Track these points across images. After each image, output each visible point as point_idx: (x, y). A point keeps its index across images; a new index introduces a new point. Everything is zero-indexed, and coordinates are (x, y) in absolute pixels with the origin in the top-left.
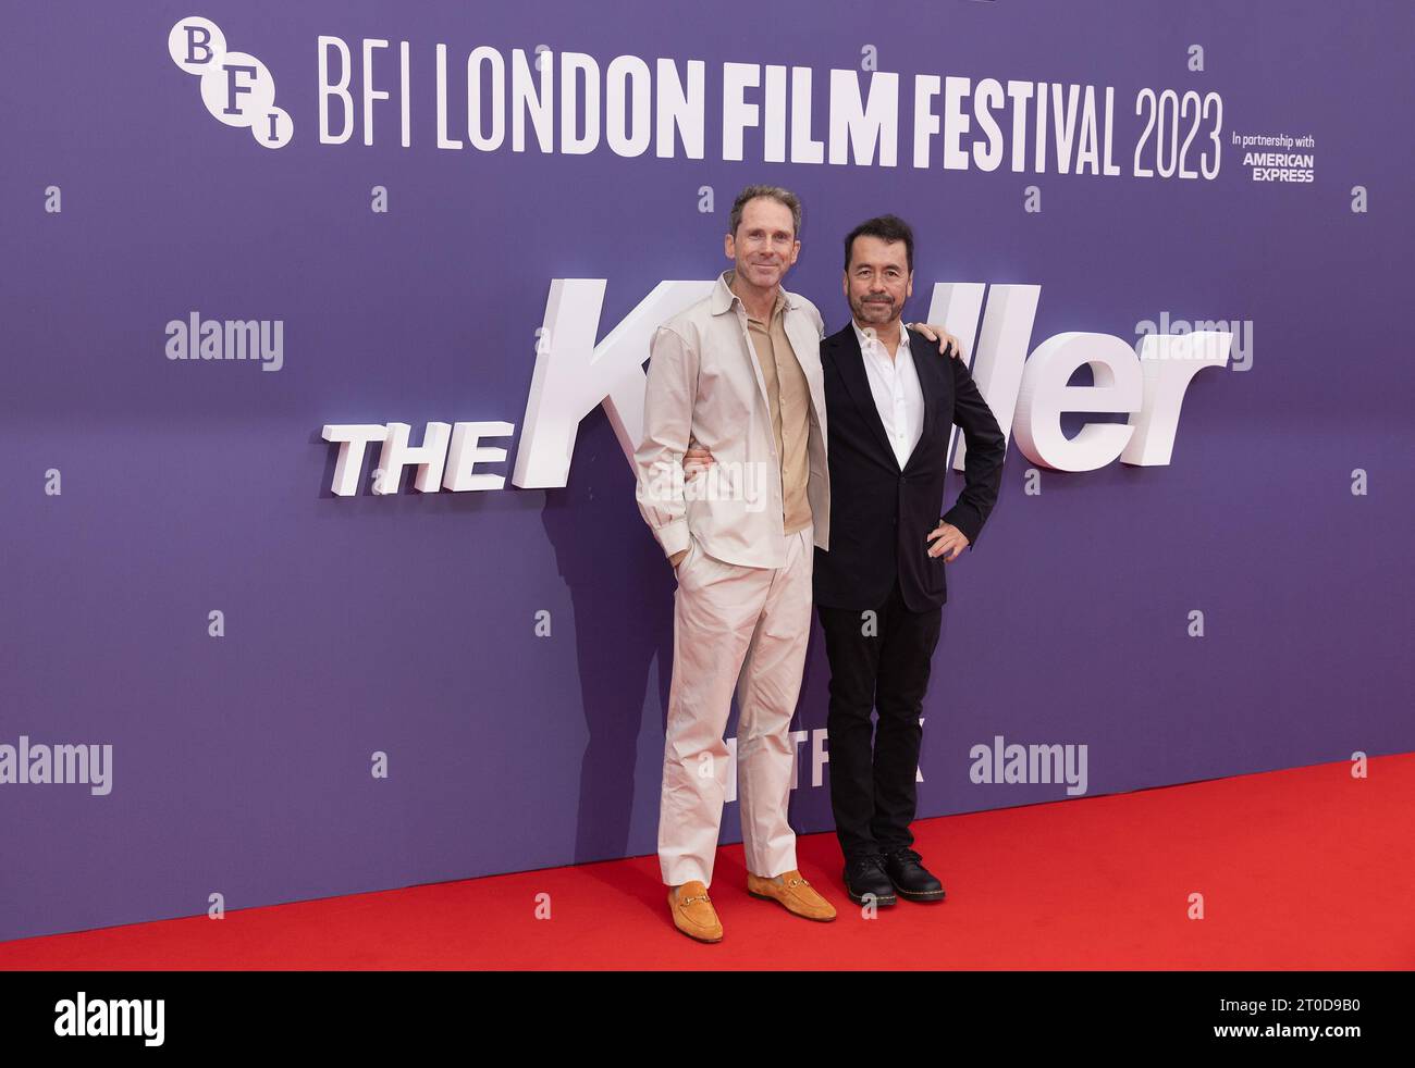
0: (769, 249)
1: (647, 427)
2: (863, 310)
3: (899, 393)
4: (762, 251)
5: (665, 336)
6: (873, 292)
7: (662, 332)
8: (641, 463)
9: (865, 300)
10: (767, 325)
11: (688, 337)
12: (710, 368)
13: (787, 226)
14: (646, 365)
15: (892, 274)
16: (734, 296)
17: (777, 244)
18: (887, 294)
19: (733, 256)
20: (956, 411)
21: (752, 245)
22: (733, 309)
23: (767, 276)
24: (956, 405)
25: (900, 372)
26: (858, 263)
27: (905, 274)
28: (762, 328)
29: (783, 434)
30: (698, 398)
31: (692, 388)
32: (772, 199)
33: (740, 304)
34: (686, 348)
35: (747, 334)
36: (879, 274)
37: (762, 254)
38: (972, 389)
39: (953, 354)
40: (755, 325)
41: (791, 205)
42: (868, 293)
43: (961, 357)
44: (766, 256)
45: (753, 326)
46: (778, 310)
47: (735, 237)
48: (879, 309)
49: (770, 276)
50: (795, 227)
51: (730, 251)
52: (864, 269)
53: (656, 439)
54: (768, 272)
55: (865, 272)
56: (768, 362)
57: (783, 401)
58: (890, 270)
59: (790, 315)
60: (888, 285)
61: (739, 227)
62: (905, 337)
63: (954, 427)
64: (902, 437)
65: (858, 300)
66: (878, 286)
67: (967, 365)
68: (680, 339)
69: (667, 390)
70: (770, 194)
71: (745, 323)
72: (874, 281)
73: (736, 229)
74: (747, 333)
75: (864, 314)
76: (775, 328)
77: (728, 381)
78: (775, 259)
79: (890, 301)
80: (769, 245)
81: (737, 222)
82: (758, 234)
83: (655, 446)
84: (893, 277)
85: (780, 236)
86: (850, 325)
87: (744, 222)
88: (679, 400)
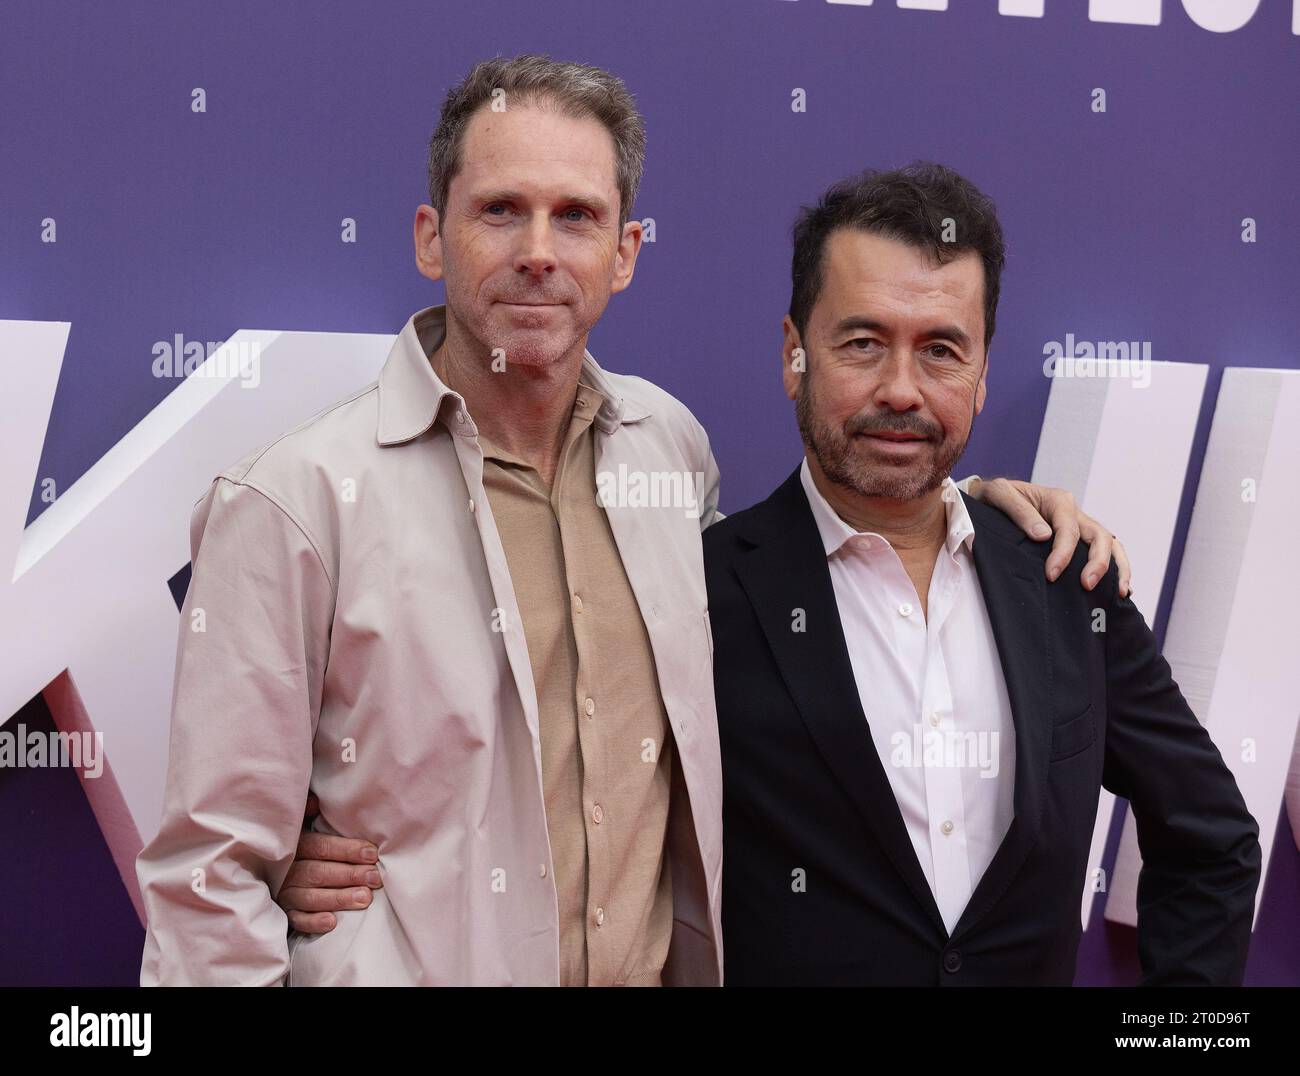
0: (541, 252)
1: (176, 780)
2: (849, 460)
3: (937, 696)
4: (522, 259)
5: (233, 507)
6: (885, 406)
7: (228, 493)
8: (153, 887)
9: (858, 432)
10: (546, 478)
11: (303, 510)
12: (363, 610)
13: (596, 183)
14: (180, 585)
15: (941, 351)
16: (445, 390)
17: (563, 238)
18: (924, 415)
19: (437, 271)
20: (1108, 749)
21: (491, 244)
22: (441, 427)
23: (534, 334)
24: (1111, 733)
25: (943, 632)
26: (845, 315)
27: (976, 355)
28: (526, 482)
29: (588, 803)
30: (328, 696)
31: (312, 662)
32: (548, 101)
33: (463, 412)
34: (299, 545)
35: (483, 501)
36: (904, 354)
37: (523, 269)
38: (1158, 685)
39: (1091, 575)
40: (508, 475)
41: (610, 117)
42: (868, 411)
43: (1123, 587)
44: (534, 274)
45: (501, 477)
46: (579, 428)
47: (442, 213)
48: (900, 461)
49: (544, 334)
50: (623, 185)
51: (427, 257)
52: (861, 334)
53: (202, 819)
54: (541, 324)
55: (862, 343)
56: (544, 585)
57: (587, 705)
58: (936, 342)
59: (616, 441)
60: (932, 387)
61: (454, 185)
62: (963, 527)
63: (1107, 800)
64: (947, 831)
65: (836, 430)
66: (904, 389)
67: (1150, 621)
68: (279, 515)
69: (240, 669)
70: (548, 85)
71: (476, 468)
72: (892, 371)
73: (445, 191)
74: (482, 498)
75: (851, 471)
76: (570, 480)
77: (417, 650)
78: (560, 283)
79: (934, 436)
80: (543, 239)
81: (448, 171)
82: (508, 206)
83: (203, 838)
84: (946, 362)
85: (572, 211)
86: (795, 478)
87: (466, 170)
88: (274, 700)
